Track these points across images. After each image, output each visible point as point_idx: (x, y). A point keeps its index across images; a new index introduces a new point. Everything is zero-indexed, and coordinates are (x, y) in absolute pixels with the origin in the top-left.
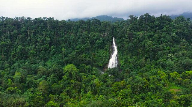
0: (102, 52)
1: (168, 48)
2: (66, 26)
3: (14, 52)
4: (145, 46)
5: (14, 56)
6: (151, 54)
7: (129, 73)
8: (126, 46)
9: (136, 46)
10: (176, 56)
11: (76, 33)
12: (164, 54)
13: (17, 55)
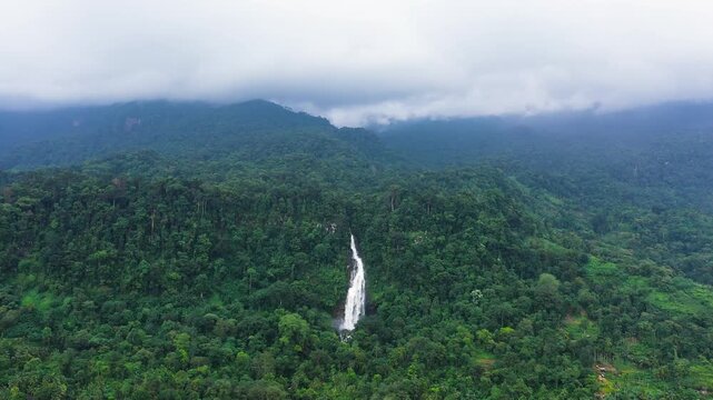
0: (329, 272)
1: (472, 276)
2: (239, 203)
3: (131, 277)
4: (428, 268)
5: (130, 286)
6: (442, 287)
7: (402, 326)
8: (387, 262)
9: (408, 266)
10: (484, 294)
11: (264, 221)
12: (465, 288)
13: (139, 286)
